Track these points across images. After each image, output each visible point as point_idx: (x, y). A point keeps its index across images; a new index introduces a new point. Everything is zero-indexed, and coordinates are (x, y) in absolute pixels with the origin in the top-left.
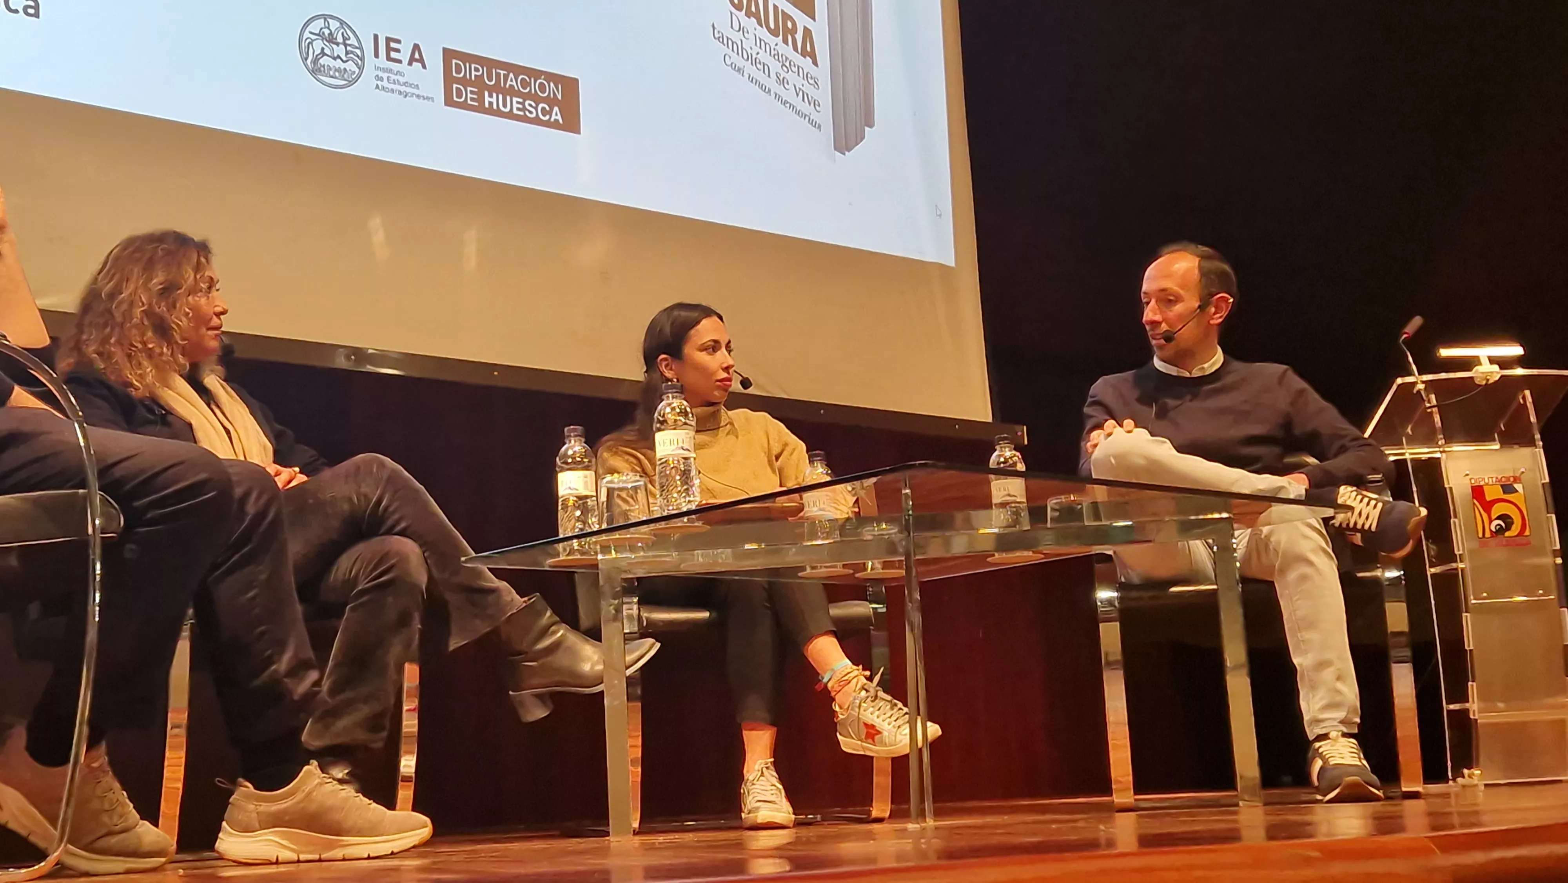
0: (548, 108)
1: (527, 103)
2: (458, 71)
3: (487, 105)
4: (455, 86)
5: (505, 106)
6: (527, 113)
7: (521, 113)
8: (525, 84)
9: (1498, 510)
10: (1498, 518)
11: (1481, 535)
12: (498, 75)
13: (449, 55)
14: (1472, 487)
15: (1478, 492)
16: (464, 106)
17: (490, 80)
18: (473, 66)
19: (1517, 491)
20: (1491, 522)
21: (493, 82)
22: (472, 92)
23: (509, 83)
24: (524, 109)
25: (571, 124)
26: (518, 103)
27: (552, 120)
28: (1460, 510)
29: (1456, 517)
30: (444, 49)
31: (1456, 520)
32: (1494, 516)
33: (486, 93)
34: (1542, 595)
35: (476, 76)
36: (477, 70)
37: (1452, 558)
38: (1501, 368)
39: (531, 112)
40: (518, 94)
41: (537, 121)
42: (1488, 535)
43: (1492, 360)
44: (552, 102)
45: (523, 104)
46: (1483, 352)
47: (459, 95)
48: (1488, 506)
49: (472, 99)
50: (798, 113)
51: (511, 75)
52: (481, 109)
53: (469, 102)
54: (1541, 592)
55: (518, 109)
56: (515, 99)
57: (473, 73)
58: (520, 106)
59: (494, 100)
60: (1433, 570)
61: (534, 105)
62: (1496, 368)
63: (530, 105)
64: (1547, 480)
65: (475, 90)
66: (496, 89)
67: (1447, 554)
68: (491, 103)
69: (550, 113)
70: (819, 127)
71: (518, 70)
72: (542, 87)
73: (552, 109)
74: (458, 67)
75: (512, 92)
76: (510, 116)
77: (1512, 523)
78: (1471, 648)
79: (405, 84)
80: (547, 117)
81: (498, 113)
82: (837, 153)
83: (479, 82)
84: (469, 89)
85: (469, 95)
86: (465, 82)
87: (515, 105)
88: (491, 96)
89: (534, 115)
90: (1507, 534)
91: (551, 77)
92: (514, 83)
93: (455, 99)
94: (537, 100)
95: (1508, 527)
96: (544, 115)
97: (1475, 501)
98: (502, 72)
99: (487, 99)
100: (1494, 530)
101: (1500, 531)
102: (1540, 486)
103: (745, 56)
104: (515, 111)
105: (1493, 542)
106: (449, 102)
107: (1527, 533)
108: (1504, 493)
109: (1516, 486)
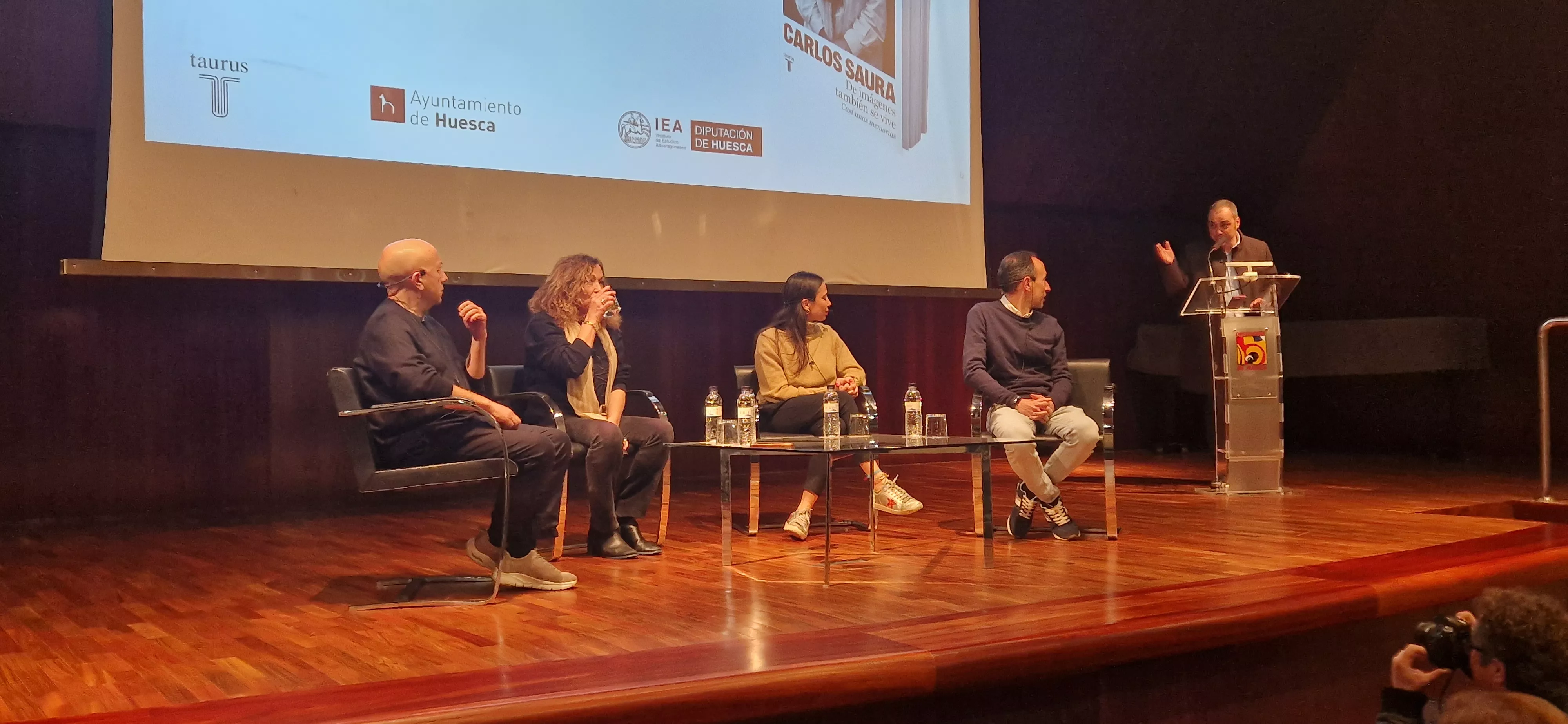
0: (745, 145)
1: (734, 143)
2: (699, 131)
3: (713, 147)
4: (697, 139)
5: (722, 146)
6: (734, 149)
7: (731, 149)
8: (733, 134)
9: (1250, 350)
10: (1251, 354)
11: (1239, 363)
12: (719, 131)
13: (693, 123)
14: (1237, 337)
15: (1239, 340)
16: (701, 149)
17: (715, 134)
18: (706, 128)
19: (1262, 340)
20: (1245, 356)
21: (717, 135)
22: (705, 142)
23: (725, 134)
24: (732, 147)
25: (757, 151)
26: (729, 144)
27: (747, 151)
28: (1228, 349)
29: (1226, 353)
30: (692, 121)
31: (1226, 355)
32: (1247, 353)
33: (713, 141)
34: (1270, 396)
35: (708, 133)
36: (708, 129)
37: (1223, 374)
38: (1258, 274)
39: (736, 148)
40: (730, 140)
41: (739, 153)
42: (1243, 363)
43: (1254, 269)
44: (747, 141)
45: (732, 144)
46: (1250, 265)
47: (699, 144)
48: (1245, 348)
49: (705, 145)
50: (882, 130)
51: (726, 130)
52: (710, 150)
53: (704, 147)
54: (1270, 394)
55: (729, 147)
56: (728, 143)
57: (706, 131)
58: (730, 146)
59: (717, 144)
60: (1216, 378)
61: (737, 144)
62: (1256, 274)
63: (736, 145)
64: (1279, 334)
65: (707, 140)
66: (718, 138)
67: (1221, 372)
68: (715, 146)
69: (746, 147)
70: (895, 136)
71: (728, 127)
72: (742, 134)
73: (747, 145)
74: (698, 129)
75: (726, 139)
76: (725, 151)
77: (1258, 357)
78: (1229, 422)
79: (672, 142)
80: (744, 150)
81: (720, 151)
82: (904, 150)
83: (709, 137)
84: (704, 140)
85: (704, 143)
86: (701, 137)
87: (728, 146)
88: (715, 142)
89: (737, 150)
90: (1254, 363)
91: (746, 128)
92: (728, 134)
93: (696, 146)
94: (739, 141)
95: (1255, 360)
96: (743, 149)
97: (1238, 345)
98: (721, 129)
99: (713, 144)
100: (1246, 360)
101: (1250, 361)
102: (1275, 338)
103: (854, 103)
104: (728, 149)
105: (1245, 367)
106: (693, 148)
107: (1266, 362)
108: (1255, 341)
109: (1262, 337)
